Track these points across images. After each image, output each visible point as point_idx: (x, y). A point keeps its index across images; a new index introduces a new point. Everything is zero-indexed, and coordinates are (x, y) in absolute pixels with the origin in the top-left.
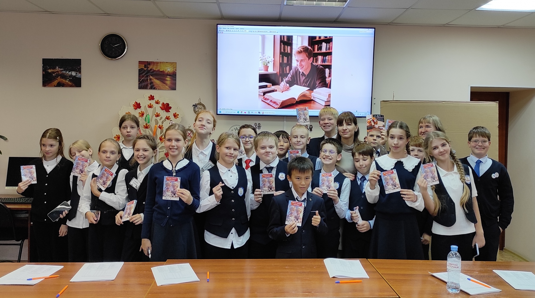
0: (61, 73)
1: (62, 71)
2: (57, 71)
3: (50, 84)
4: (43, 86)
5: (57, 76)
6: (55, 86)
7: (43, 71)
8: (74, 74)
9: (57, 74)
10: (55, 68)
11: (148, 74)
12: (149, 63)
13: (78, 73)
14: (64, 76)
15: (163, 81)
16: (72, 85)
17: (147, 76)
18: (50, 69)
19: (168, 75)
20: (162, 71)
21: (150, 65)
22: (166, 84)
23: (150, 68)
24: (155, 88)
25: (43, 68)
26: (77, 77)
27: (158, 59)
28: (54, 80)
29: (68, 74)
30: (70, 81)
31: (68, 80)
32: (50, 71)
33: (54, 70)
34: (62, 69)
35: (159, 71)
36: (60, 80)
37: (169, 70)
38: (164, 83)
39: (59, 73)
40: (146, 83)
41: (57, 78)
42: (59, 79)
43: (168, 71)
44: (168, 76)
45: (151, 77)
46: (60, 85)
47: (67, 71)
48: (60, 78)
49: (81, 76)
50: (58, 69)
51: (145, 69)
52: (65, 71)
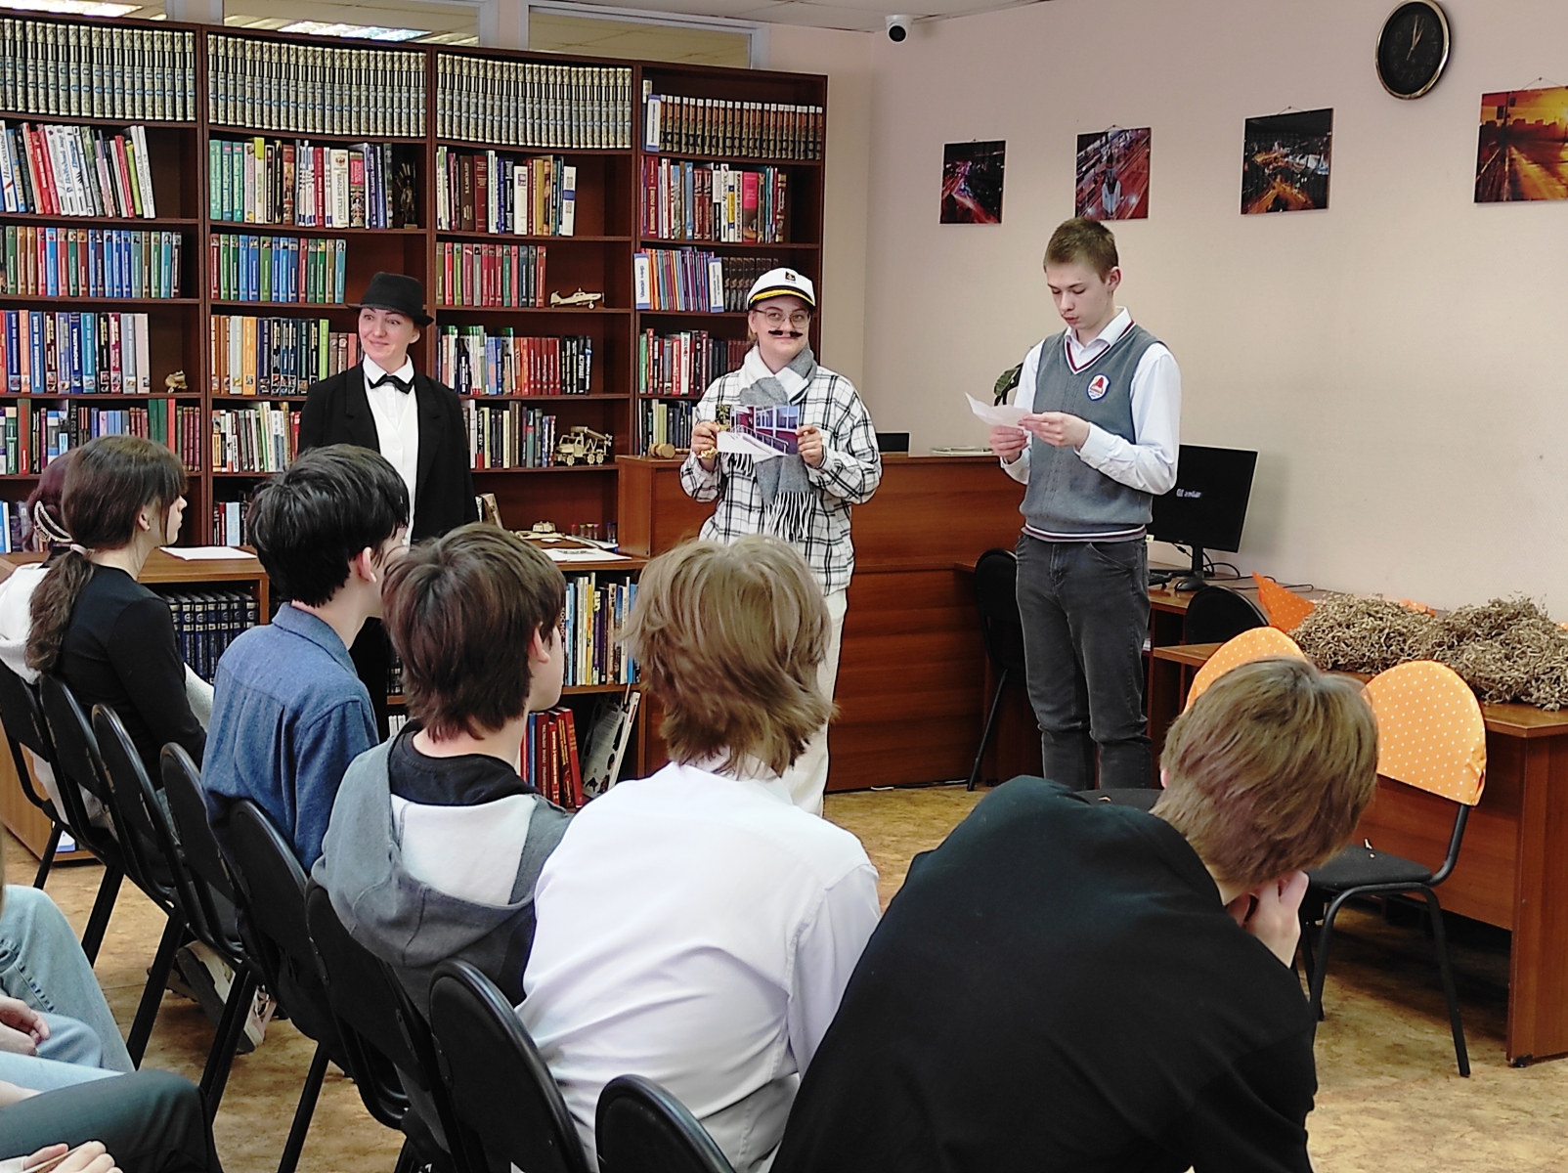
0: (1283, 164)
1: (1286, 156)
2: (1276, 158)
3: (1257, 204)
4: (1242, 212)
5: (1274, 176)
6: (1268, 211)
7: (1246, 159)
8: (1311, 162)
9: (1274, 169)
10: (1269, 150)
11: (1507, 143)
12: (1512, 99)
13: (1323, 158)
14: (1288, 175)
15: (1550, 165)
16: (1305, 202)
17: (1503, 151)
18: (1259, 152)
20: (1548, 127)
21: (1515, 105)
22: (1560, 178)
23: (1516, 118)
24: (1525, 197)
25: (1245, 151)
26: (1319, 173)
27: (1540, 79)
28: (1267, 188)
29: (1298, 164)
30: (1303, 188)
31: (1298, 185)
32: (1259, 159)
33: (1268, 156)
34: (1286, 150)
35: (1539, 124)
36: (1281, 189)
38: (1555, 174)
39: (1280, 164)
40: (1498, 178)
41: (1275, 180)
45: (1515, 153)
46: (1281, 205)
47: (1296, 156)
48: (1281, 180)
49: (1329, 169)
50: (1278, 150)
51: (1499, 123)
52: (1292, 155)
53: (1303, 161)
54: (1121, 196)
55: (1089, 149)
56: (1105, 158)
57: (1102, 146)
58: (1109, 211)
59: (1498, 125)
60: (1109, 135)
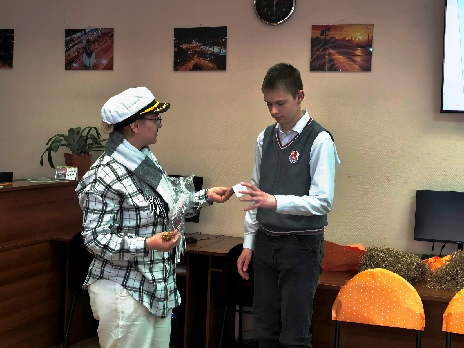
0: (198, 50)
1: (200, 46)
2: (194, 47)
3: (183, 67)
4: (174, 70)
5: (193, 54)
6: (190, 70)
7: (175, 46)
8: (216, 50)
9: (193, 51)
10: (190, 42)
11: (327, 46)
12: (328, 28)
13: (222, 48)
14: (202, 55)
15: (350, 56)
16: (213, 67)
17: (325, 50)
18: (184, 43)
19: (358, 46)
20: (348, 41)
21: (330, 31)
22: (355, 62)
23: (330, 36)
24: (337, 69)
25: (175, 43)
26: (221, 55)
27: (343, 20)
28: (189, 60)
29: (207, 50)
30: (211, 61)
31: (208, 59)
32: (184, 47)
33: (189, 46)
34: (200, 44)
35: (343, 39)
36: (198, 60)
37: (360, 37)
38: (352, 60)
39: (196, 49)
40: (322, 61)
41: (194, 56)
42: (196, 60)
43: (359, 40)
44: (359, 48)
45: (331, 51)
46: (197, 68)
47: (207, 47)
48: (198, 57)
49: (226, 53)
50: (194, 43)
51: (322, 38)
52: (204, 46)
53: (211, 49)
54: (96, 59)
55: (73, 36)
56: (85, 41)
57: (82, 35)
58: (89, 66)
59: (321, 39)
60: (87, 30)
